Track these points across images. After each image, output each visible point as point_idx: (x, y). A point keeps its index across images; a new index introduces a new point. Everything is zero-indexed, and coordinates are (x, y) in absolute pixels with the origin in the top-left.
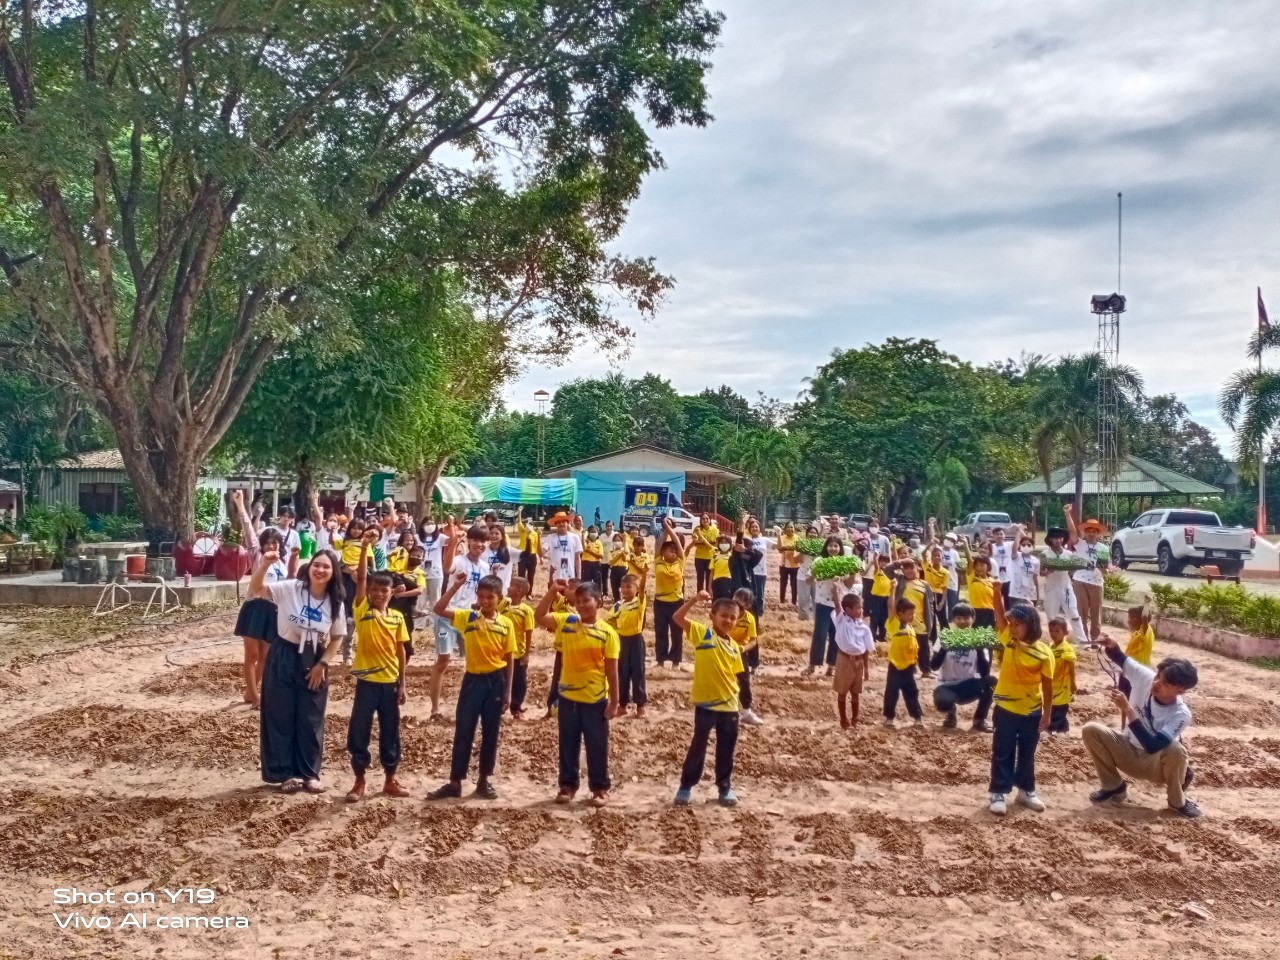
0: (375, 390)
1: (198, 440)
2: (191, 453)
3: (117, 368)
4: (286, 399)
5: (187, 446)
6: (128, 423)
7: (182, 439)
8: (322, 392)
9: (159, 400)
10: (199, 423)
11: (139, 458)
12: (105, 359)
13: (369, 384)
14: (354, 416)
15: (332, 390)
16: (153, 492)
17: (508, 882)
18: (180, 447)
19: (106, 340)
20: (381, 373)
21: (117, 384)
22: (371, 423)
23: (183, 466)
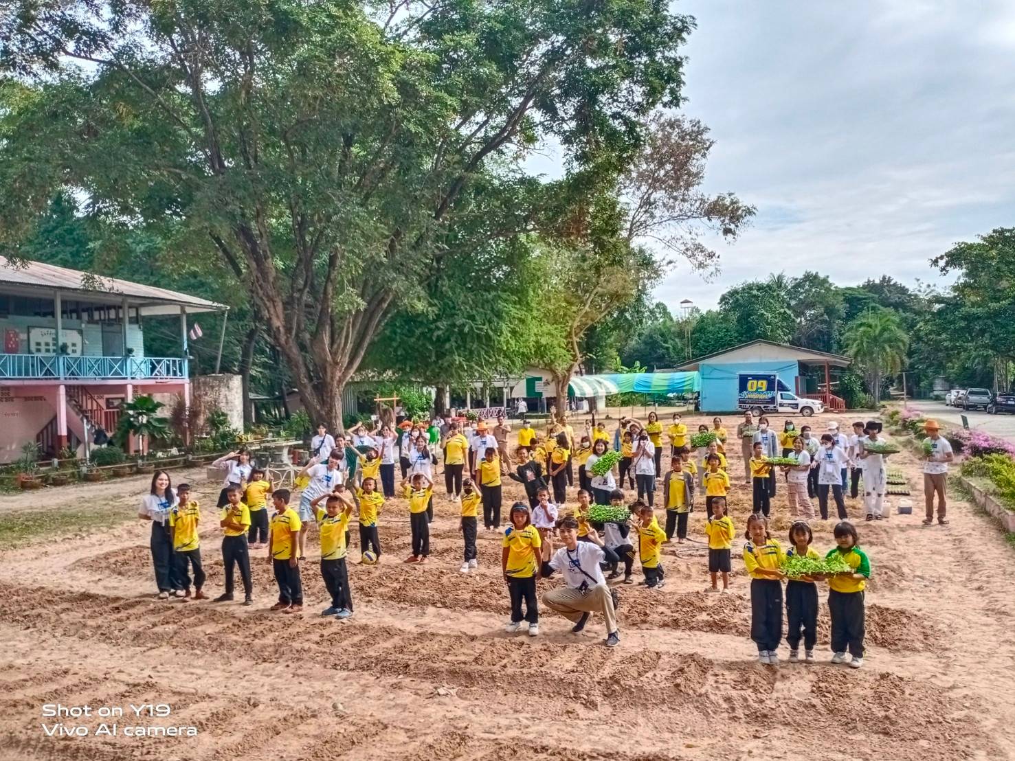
0: (466, 330)
1: (338, 374)
2: (335, 383)
3: (286, 333)
4: (413, 340)
5: (332, 378)
6: (297, 366)
7: (329, 374)
8: (435, 334)
9: (316, 350)
10: (337, 364)
11: (305, 387)
12: (278, 328)
13: (464, 325)
14: (458, 348)
15: (440, 332)
16: (315, 408)
17: (164, 644)
18: (329, 379)
19: (278, 317)
20: (472, 318)
21: (287, 342)
22: (471, 352)
23: (331, 391)
